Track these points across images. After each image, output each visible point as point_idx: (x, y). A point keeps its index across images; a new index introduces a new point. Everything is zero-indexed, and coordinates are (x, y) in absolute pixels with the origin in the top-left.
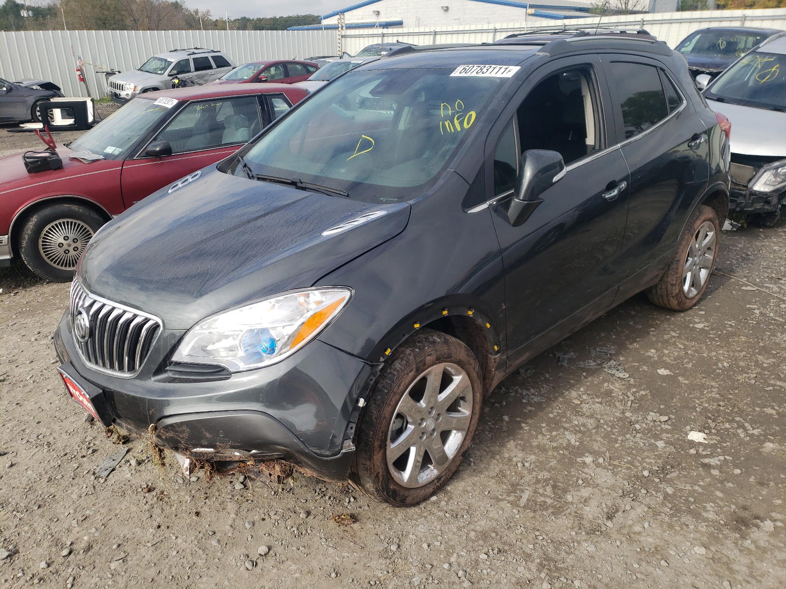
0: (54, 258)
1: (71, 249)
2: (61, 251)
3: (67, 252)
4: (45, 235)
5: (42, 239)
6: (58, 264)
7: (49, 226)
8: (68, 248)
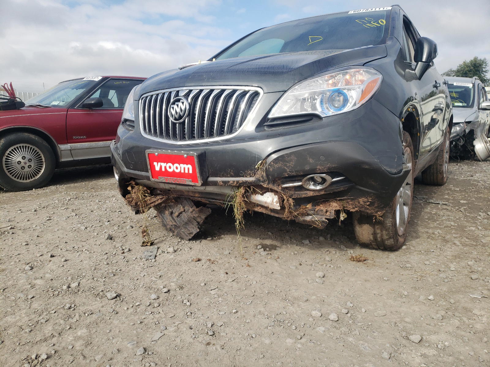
0: (12, 172)
1: (26, 166)
2: (19, 167)
3: (23, 168)
4: (8, 154)
5: (5, 157)
6: (15, 177)
7: (12, 148)
8: (24, 165)
